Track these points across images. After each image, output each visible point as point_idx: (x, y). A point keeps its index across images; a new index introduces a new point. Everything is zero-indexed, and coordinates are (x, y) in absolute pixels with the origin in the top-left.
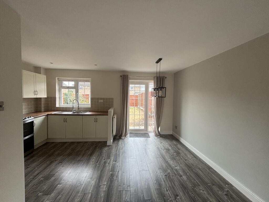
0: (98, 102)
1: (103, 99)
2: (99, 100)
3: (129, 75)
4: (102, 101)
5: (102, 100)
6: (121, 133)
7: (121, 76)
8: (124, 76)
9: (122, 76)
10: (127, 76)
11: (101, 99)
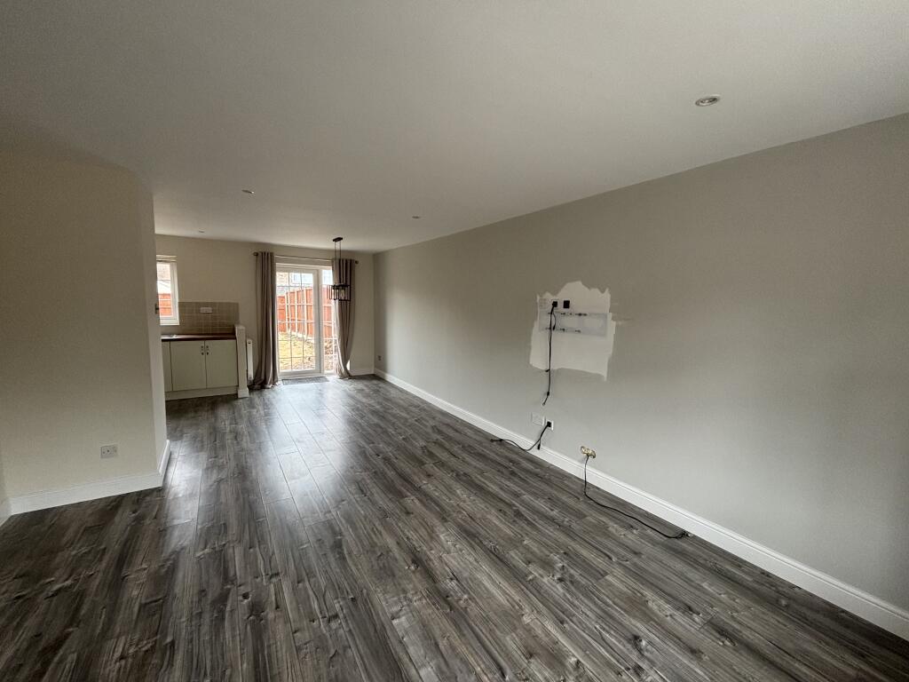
0: (198, 311)
1: (212, 305)
2: (202, 308)
3: (275, 253)
4: (209, 310)
5: (210, 308)
6: (263, 377)
7: (257, 254)
8: (264, 254)
9: (260, 254)
10: (272, 254)
11: (206, 305)
